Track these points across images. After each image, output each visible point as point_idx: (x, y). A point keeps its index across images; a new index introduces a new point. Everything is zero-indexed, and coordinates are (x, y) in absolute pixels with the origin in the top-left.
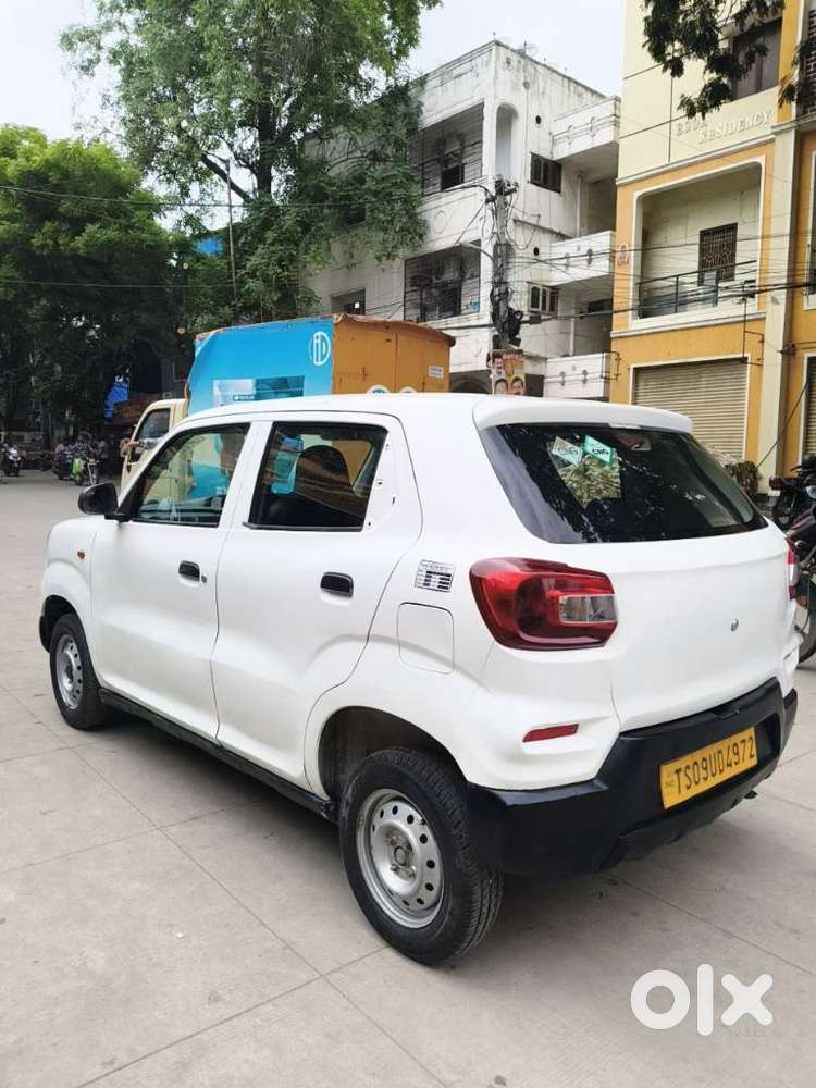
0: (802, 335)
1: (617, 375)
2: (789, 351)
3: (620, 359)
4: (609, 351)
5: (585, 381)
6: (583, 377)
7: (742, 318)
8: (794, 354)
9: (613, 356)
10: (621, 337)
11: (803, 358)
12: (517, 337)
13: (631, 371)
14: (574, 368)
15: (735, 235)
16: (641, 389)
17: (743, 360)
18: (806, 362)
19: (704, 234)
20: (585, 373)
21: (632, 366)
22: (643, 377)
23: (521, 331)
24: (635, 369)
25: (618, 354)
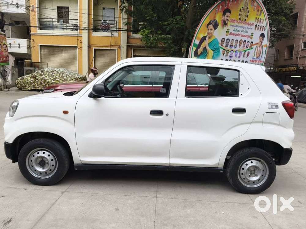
0: (92, 42)
1: (34, 47)
2: (89, 47)
3: (34, 42)
4: (30, 39)
5: (19, 47)
6: (18, 46)
7: (77, 35)
8: (90, 47)
9: (32, 41)
10: (34, 35)
11: (93, 49)
12: (4, 29)
13: (39, 46)
14: (14, 42)
15: (68, 10)
16: (42, 52)
17: (77, 47)
18: (93, 50)
19: (58, 8)
20: (19, 44)
21: (39, 45)
22: (42, 48)
23: (5, 27)
24: (40, 46)
25: (34, 40)
